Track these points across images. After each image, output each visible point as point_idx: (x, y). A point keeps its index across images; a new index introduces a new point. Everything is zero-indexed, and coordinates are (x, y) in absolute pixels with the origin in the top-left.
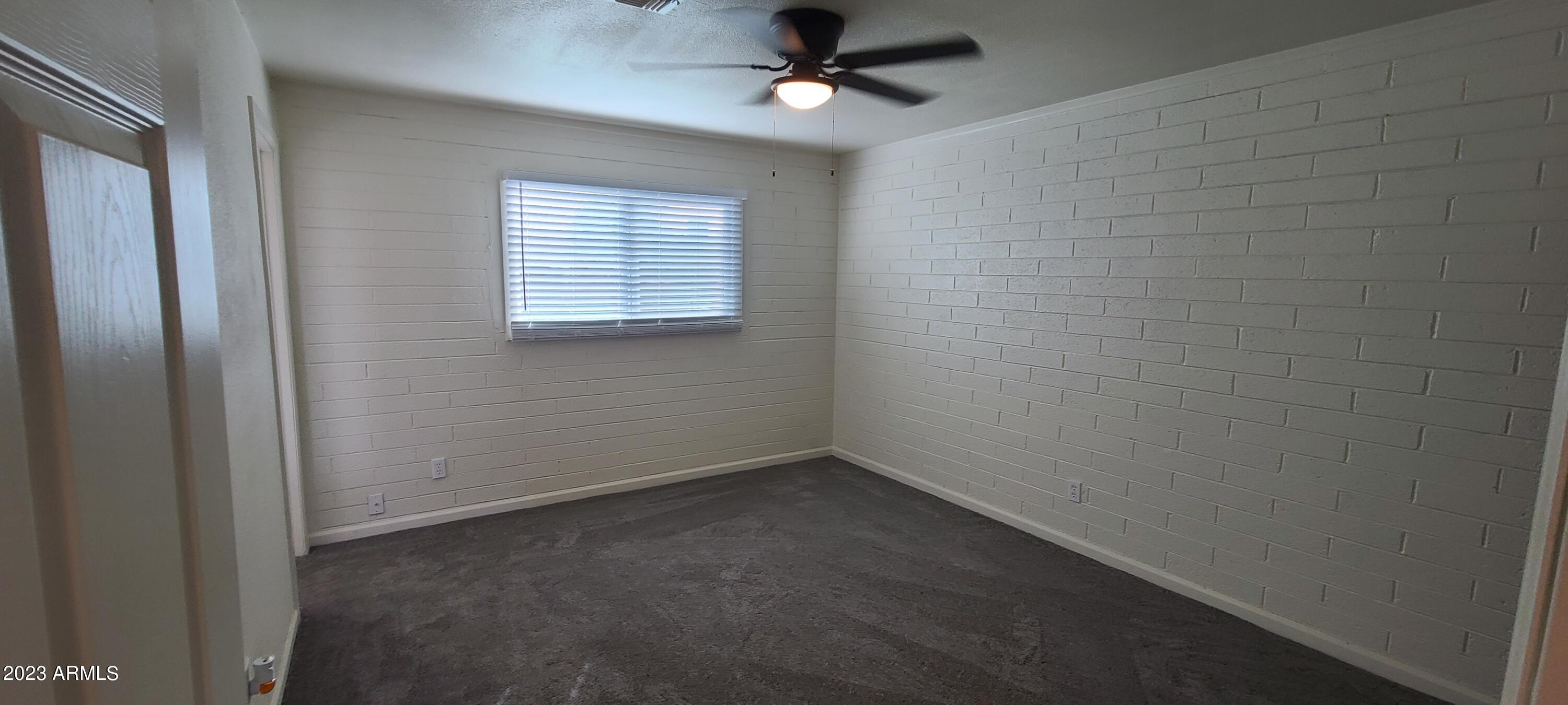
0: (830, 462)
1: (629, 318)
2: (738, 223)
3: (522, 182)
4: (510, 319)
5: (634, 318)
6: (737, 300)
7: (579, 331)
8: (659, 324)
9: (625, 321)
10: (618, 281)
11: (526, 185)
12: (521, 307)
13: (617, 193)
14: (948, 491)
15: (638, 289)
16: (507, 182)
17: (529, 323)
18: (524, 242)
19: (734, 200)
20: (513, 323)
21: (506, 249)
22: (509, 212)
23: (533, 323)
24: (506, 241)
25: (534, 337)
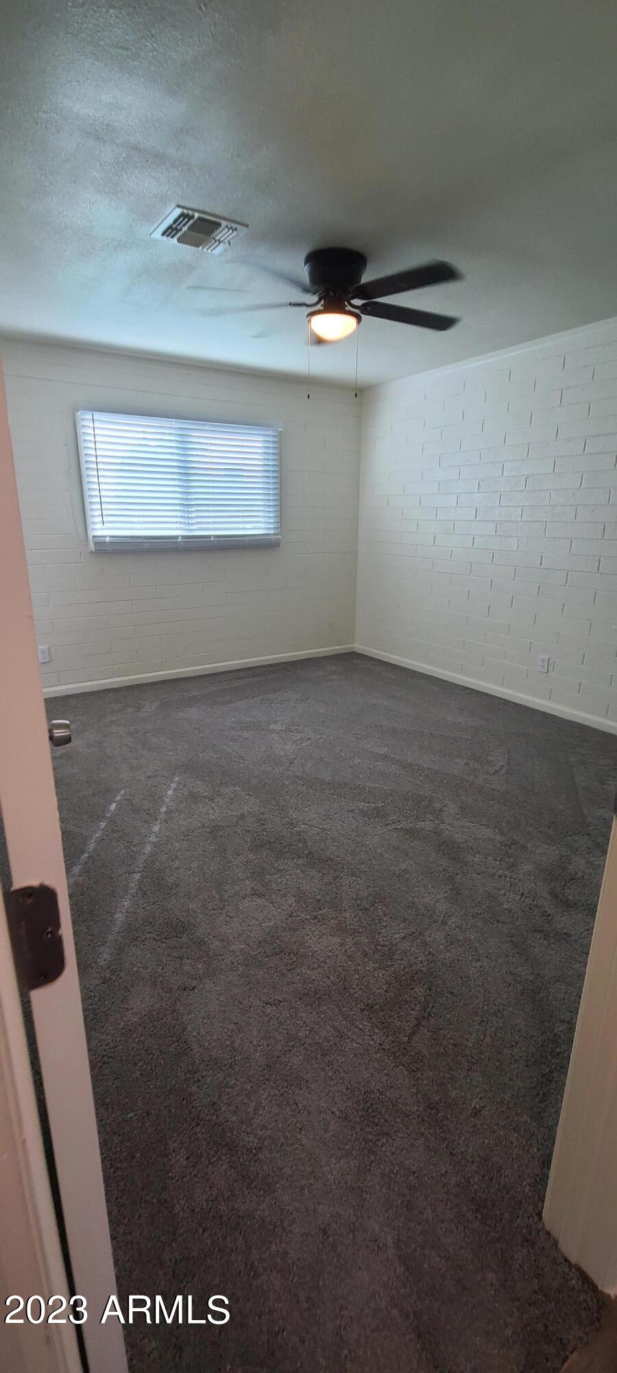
0: (353, 656)
1: (187, 534)
2: (276, 451)
3: (94, 413)
4: (91, 534)
5: (191, 534)
6: (276, 520)
7: (148, 544)
8: (212, 539)
9: (184, 537)
10: (177, 502)
11: (97, 416)
12: (100, 523)
13: (173, 423)
14: (447, 673)
15: (194, 509)
16: (82, 414)
17: (106, 537)
18: (99, 467)
19: (272, 430)
20: (94, 537)
21: (84, 473)
22: (84, 440)
23: (110, 537)
24: (84, 466)
25: (112, 549)
